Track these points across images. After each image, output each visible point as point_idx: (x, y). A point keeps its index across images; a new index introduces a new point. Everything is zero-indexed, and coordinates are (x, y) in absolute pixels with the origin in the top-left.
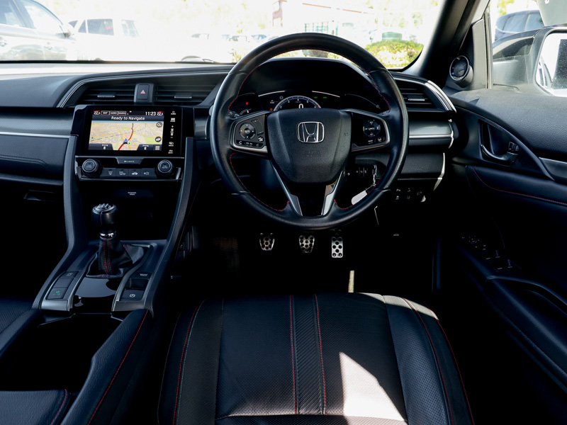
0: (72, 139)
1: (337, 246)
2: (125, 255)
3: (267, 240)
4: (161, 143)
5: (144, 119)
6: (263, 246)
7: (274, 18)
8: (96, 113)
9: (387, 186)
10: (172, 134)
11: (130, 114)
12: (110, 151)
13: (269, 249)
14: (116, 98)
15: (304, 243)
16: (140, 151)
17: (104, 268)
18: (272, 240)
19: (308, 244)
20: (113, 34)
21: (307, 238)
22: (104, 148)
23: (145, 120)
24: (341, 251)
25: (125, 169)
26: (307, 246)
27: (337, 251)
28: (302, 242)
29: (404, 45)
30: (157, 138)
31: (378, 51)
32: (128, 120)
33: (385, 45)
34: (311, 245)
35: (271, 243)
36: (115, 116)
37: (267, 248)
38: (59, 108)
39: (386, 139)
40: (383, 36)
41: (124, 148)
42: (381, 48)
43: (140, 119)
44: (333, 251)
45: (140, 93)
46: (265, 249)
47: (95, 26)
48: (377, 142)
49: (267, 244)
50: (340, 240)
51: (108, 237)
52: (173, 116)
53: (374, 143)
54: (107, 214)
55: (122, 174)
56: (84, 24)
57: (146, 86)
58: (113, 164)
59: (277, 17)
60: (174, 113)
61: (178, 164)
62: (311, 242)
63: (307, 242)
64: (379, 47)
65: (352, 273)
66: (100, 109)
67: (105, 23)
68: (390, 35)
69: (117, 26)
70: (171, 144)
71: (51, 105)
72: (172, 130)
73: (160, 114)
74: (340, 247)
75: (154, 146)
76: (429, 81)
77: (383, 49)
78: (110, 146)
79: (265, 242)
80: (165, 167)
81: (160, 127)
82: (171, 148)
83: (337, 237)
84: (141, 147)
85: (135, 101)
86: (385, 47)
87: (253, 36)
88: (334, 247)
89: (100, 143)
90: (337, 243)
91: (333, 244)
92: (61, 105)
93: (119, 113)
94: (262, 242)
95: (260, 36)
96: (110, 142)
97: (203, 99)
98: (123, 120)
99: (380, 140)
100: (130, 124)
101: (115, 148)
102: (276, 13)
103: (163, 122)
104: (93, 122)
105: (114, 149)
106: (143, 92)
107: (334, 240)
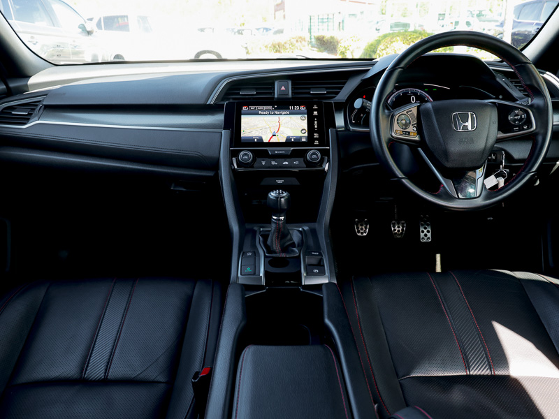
0: (225, 134)
1: (425, 231)
2: (289, 237)
3: (362, 225)
4: (306, 135)
5: (288, 113)
6: (359, 232)
7: (276, 11)
8: (245, 108)
9: (534, 169)
10: (316, 127)
11: (275, 109)
12: (260, 143)
13: (365, 234)
14: (257, 94)
15: (396, 228)
16: (288, 143)
17: (275, 248)
18: (367, 226)
19: (400, 229)
20: (128, 31)
21: (398, 223)
22: (256, 140)
23: (290, 114)
24: (429, 235)
25: (276, 159)
26: (399, 231)
27: (426, 235)
28: (394, 227)
29: (418, 35)
30: (303, 130)
31: (392, 42)
32: (274, 114)
33: (398, 36)
34: (403, 230)
35: (366, 228)
36: (262, 110)
37: (362, 233)
38: (210, 104)
39: (532, 127)
40: (391, 27)
41: (274, 140)
42: (394, 39)
43: (285, 113)
44: (422, 235)
45: (281, 89)
46: (360, 234)
47: (110, 22)
48: (524, 129)
49: (362, 229)
50: (428, 225)
51: (279, 220)
52: (315, 110)
53: (520, 130)
54: (283, 200)
55: (274, 163)
56: (100, 20)
57: (284, 82)
58: (264, 155)
59: (279, 10)
60: (315, 107)
61: (325, 153)
62: (403, 227)
63: (398, 227)
64: (392, 38)
65: (438, 257)
66: (248, 105)
67: (120, 19)
68: (397, 25)
69: (132, 23)
70: (316, 135)
71: (201, 102)
72: (316, 122)
73: (303, 108)
74: (428, 232)
75: (301, 137)
76: (547, 73)
77: (397, 41)
78: (260, 140)
79: (360, 227)
80: (314, 156)
81: (304, 120)
82: (316, 139)
83: (425, 222)
84: (288, 139)
85: (276, 96)
86: (398, 38)
87: (258, 29)
88: (423, 232)
89: (251, 135)
90: (425, 228)
91: (421, 229)
92: (211, 101)
93: (265, 108)
94: (358, 228)
95: (264, 29)
96: (260, 135)
97: (337, 93)
98: (270, 114)
99: (526, 127)
100: (275, 118)
101: (266, 140)
102: (277, 5)
103: (306, 116)
104: (242, 116)
105: (264, 141)
106: (283, 88)
107: (422, 225)
